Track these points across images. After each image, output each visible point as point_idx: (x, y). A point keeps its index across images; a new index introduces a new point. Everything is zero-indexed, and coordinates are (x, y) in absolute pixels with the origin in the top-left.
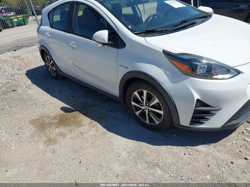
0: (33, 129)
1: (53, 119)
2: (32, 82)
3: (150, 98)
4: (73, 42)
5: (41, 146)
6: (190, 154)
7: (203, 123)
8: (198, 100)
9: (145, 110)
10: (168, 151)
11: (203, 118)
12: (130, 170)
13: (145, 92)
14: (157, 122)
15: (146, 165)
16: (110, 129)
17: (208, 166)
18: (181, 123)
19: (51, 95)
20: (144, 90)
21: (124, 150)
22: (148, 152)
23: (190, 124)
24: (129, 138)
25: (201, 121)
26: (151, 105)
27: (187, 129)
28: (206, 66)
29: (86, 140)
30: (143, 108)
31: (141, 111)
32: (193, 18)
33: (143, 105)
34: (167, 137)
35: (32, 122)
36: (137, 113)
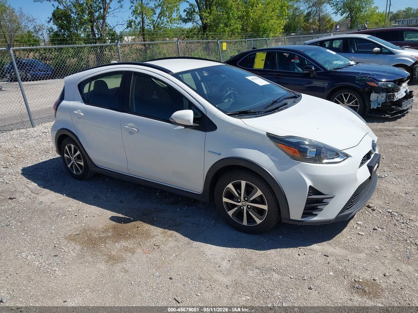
0: (78, 247)
1: (103, 232)
2: (39, 185)
3: (249, 190)
4: (131, 124)
5: (102, 266)
6: (304, 254)
7: (316, 215)
8: (310, 187)
9: (242, 208)
10: (278, 254)
11: (316, 209)
12: (240, 279)
13: (243, 183)
14: (259, 221)
15: (259, 271)
16: (194, 238)
17: (329, 263)
18: (292, 218)
19: (83, 202)
20: (242, 181)
21: (223, 259)
22: (254, 257)
23: (302, 217)
24: (224, 246)
25: (314, 213)
26: (251, 199)
27: (299, 224)
28: (315, 150)
29: (166, 253)
30: (240, 204)
31: (237, 208)
32: (282, 98)
33: (239, 200)
34: (271, 239)
35: (71, 238)
36: (230, 213)
